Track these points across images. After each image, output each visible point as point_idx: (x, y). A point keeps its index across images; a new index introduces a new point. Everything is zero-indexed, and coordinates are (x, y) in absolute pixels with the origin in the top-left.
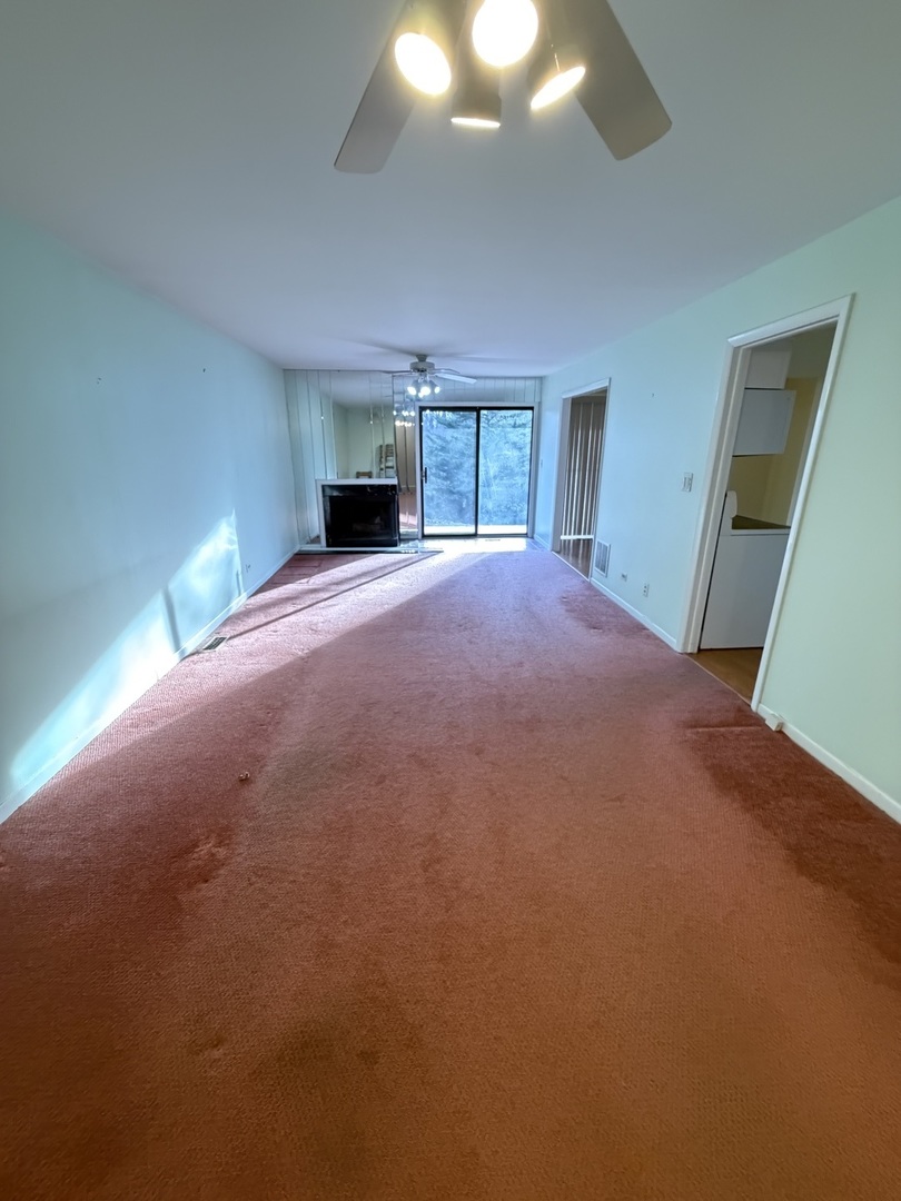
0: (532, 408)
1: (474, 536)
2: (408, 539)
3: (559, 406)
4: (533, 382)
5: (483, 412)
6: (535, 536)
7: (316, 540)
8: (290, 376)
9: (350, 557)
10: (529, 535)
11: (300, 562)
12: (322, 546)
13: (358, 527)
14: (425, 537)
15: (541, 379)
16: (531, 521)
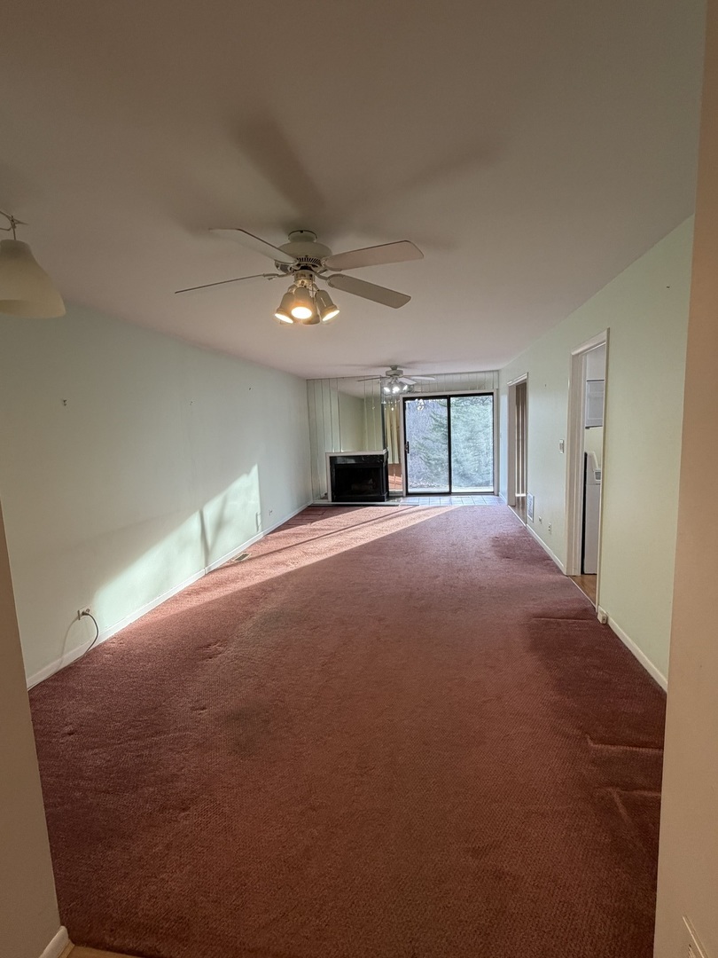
0: (492, 394)
1: (449, 493)
2: (397, 496)
3: (507, 390)
4: (492, 374)
5: (453, 400)
6: (500, 493)
7: (326, 497)
8: (310, 385)
9: (346, 508)
10: (496, 493)
11: (310, 512)
12: (329, 501)
13: (355, 487)
14: (408, 494)
15: (498, 371)
16: (496, 481)
